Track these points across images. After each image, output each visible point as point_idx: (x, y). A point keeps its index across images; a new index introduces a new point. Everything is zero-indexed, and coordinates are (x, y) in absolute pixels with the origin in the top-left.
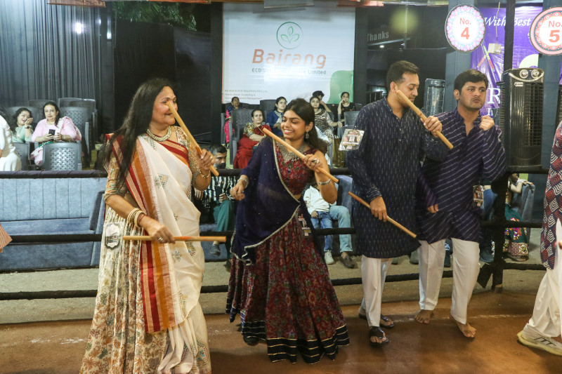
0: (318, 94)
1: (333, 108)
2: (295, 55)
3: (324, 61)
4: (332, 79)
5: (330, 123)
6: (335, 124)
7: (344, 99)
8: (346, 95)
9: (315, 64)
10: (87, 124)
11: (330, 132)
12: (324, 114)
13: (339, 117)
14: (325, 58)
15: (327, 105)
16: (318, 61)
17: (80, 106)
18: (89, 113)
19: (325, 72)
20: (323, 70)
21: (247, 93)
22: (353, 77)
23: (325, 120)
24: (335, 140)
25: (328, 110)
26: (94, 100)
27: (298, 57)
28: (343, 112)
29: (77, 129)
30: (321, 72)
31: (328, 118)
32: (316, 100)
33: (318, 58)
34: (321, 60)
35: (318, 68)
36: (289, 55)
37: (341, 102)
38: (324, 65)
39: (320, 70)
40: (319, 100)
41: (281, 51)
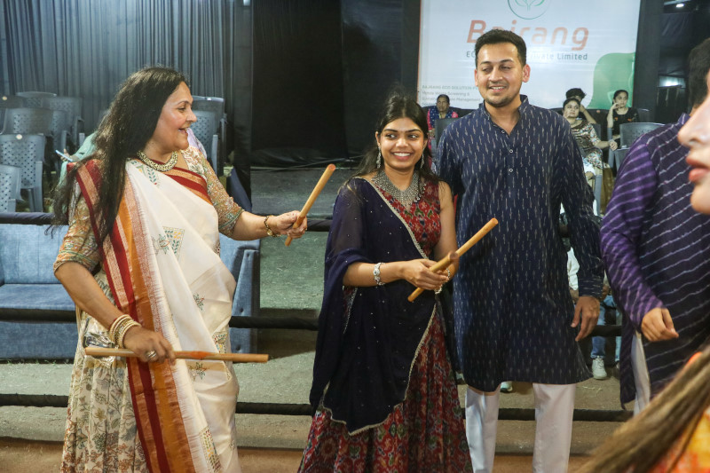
0: (575, 94)
1: (600, 116)
2: (537, 29)
3: (585, 39)
4: (596, 67)
5: (596, 141)
6: (604, 145)
7: (619, 102)
8: (622, 95)
9: (569, 43)
10: (215, 137)
11: (596, 157)
12: (586, 128)
13: (610, 132)
14: (587, 33)
15: (590, 111)
16: (574, 38)
17: (203, 110)
18: (217, 119)
19: (586, 57)
20: (582, 53)
21: (459, 91)
22: (633, 64)
23: (587, 138)
24: (604, 170)
25: (591, 120)
26: (221, 100)
27: (541, 32)
28: (616, 125)
29: (200, 145)
30: (580, 57)
31: (593, 133)
32: (573, 104)
33: (576, 32)
34: (580, 36)
35: (573, 49)
36: (528, 29)
37: (613, 107)
38: (584, 45)
39: (578, 53)
40: (579, 103)
41: (514, 22)
